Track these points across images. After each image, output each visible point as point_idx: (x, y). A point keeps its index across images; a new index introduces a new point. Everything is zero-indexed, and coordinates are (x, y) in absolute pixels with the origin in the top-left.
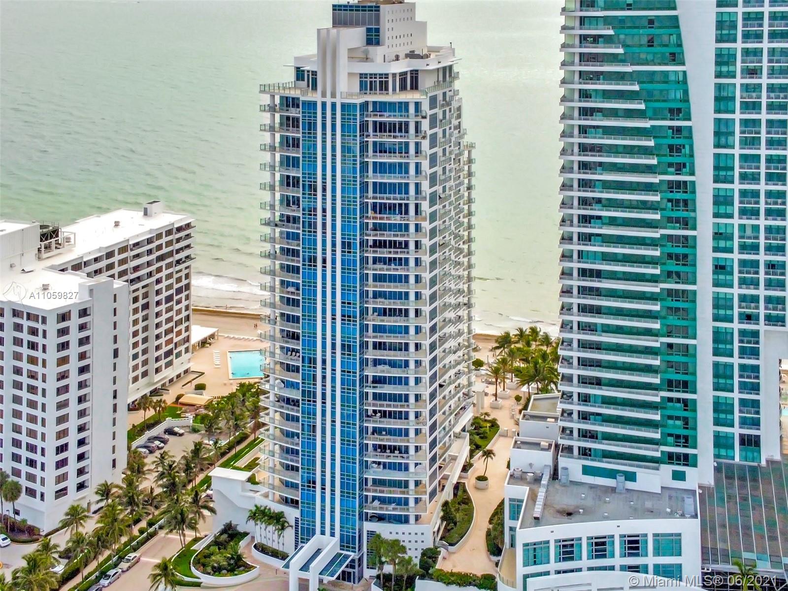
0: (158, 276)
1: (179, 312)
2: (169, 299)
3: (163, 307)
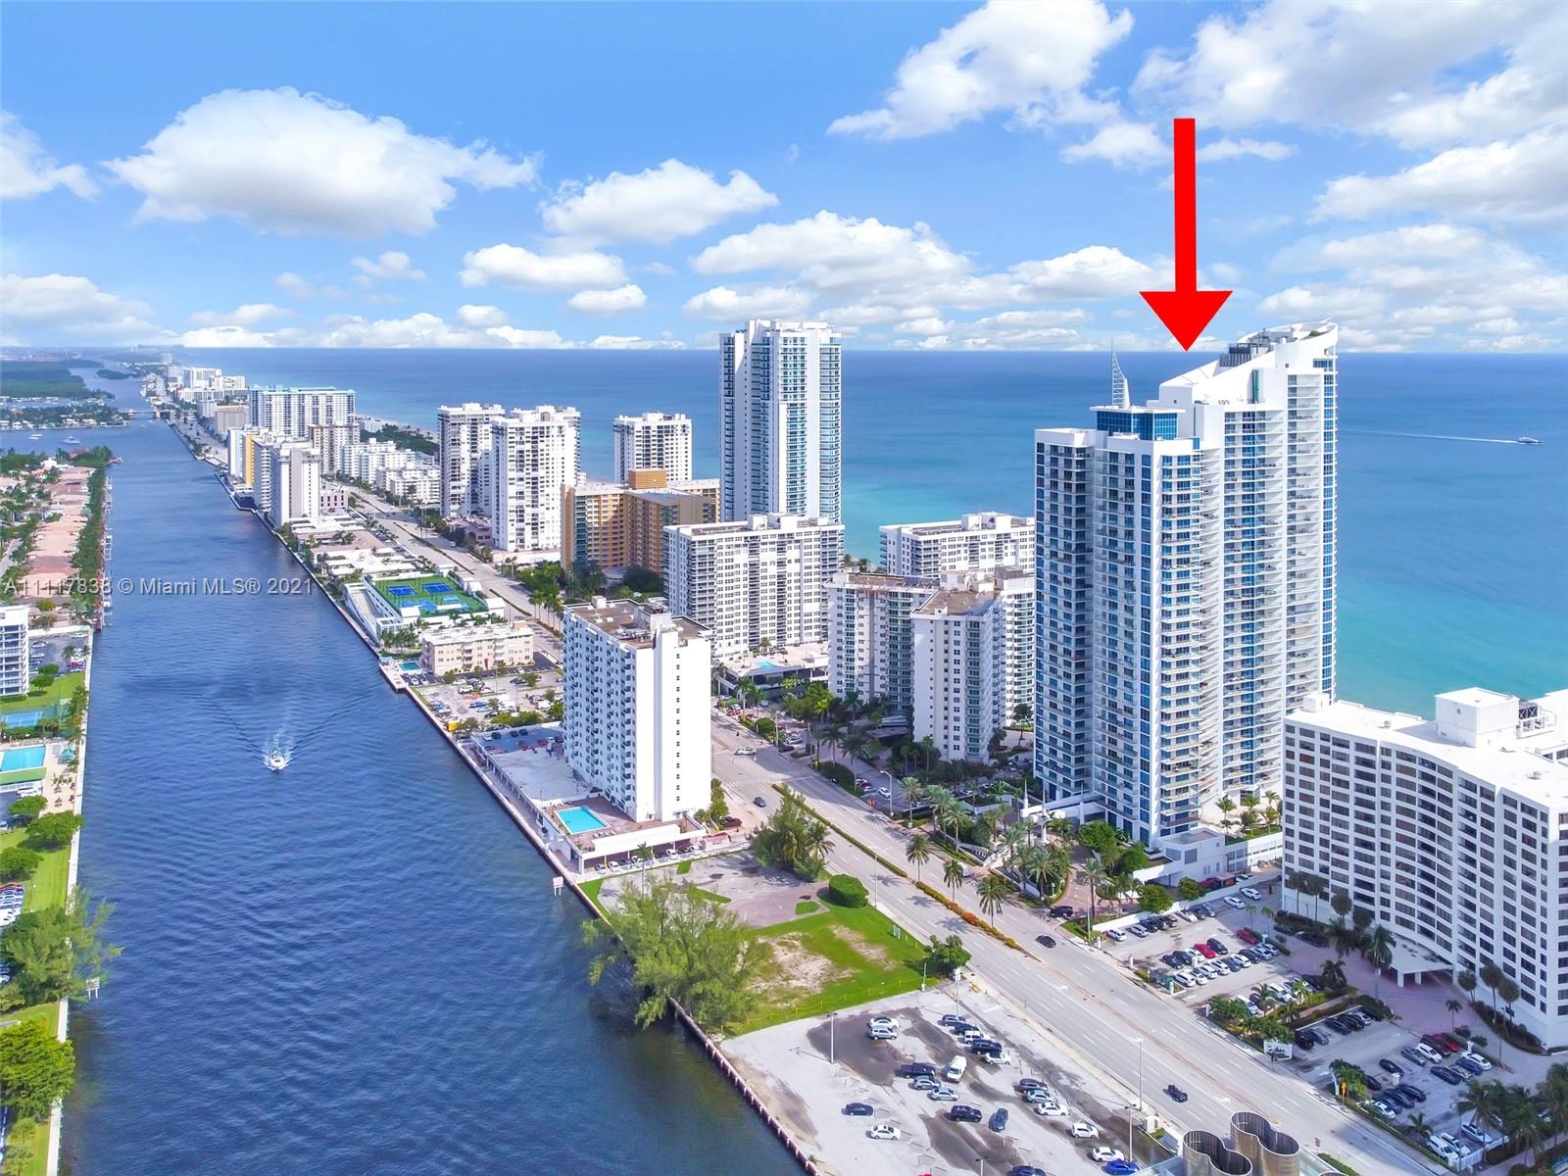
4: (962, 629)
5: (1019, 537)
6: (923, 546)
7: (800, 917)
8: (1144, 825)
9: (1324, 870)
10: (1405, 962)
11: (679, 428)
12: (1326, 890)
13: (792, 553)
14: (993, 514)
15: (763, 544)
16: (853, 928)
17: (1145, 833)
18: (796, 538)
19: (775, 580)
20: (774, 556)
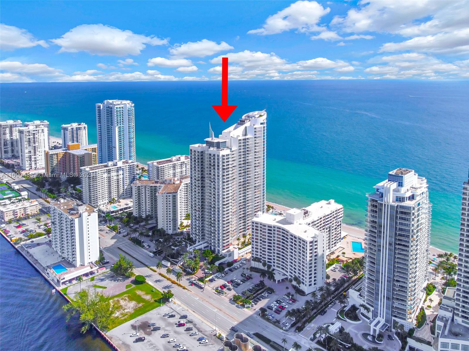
0: (333, 223)
1: (338, 231)
2: (336, 228)
3: (334, 231)
4: (171, 197)
5: (187, 162)
6: (160, 168)
7: (127, 290)
8: (219, 249)
9: (261, 256)
10: (278, 277)
11: (83, 128)
12: (261, 261)
13: (121, 172)
14: (180, 156)
15: (112, 171)
16: (142, 291)
17: (219, 250)
18: (122, 168)
19: (116, 181)
20: (115, 174)
